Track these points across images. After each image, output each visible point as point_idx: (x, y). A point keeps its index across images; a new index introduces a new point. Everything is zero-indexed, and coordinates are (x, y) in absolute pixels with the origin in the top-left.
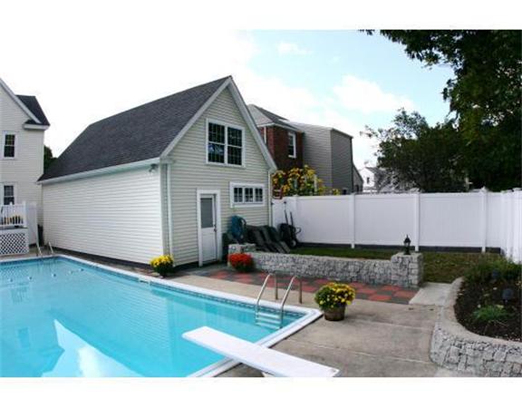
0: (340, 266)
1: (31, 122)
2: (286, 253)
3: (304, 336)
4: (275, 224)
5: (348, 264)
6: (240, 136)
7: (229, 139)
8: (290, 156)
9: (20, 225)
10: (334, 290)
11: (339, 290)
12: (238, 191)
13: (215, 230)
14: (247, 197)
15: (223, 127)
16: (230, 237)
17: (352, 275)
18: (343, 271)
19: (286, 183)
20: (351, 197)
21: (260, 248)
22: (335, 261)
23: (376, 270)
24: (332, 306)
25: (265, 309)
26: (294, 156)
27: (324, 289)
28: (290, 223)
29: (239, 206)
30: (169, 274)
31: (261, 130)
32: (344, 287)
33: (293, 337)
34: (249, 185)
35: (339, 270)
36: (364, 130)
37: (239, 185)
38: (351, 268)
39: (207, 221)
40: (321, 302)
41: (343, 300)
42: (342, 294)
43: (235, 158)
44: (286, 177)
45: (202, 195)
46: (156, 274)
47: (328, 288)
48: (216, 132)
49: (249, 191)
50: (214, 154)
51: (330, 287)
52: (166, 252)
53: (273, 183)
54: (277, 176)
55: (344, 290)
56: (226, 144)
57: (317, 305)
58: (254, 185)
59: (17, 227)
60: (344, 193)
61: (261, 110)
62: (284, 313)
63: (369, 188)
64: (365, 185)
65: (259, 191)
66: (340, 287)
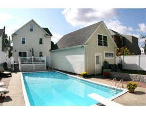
0: (134, 77)
1: (47, 35)
2: (120, 72)
3: (122, 97)
4: (117, 63)
5: (137, 76)
6: (107, 38)
7: (104, 39)
8: (121, 44)
9: (44, 62)
10: (132, 84)
11: (133, 84)
12: (106, 54)
13: (100, 65)
14: (109, 56)
15: (102, 36)
16: (104, 67)
17: (137, 79)
18: (135, 78)
19: (120, 52)
20: (138, 56)
21: (112, 71)
22: (133, 75)
23: (144, 78)
24: (131, 89)
25: (112, 88)
26: (122, 44)
27: (129, 83)
28: (121, 63)
29: (107, 58)
30: (86, 77)
31: (113, 36)
32: (135, 83)
33: (119, 98)
34: (110, 52)
35: (134, 78)
36: (141, 36)
37: (107, 52)
38: (137, 77)
39: (98, 63)
40: (128, 87)
41: (134, 87)
42: (134, 85)
43: (106, 45)
44: (120, 50)
45: (96, 55)
46: (83, 77)
47: (130, 83)
48: (100, 37)
49: (110, 54)
50: (99, 43)
51: (131, 83)
52: (86, 71)
53: (116, 52)
54: (117, 50)
55: (135, 84)
56: (103, 41)
57: (127, 88)
58: (111, 52)
59: (43, 63)
60: (136, 55)
61: (112, 31)
62: (117, 90)
63: (143, 54)
64: (142, 53)
65: (112, 54)
66: (134, 83)
